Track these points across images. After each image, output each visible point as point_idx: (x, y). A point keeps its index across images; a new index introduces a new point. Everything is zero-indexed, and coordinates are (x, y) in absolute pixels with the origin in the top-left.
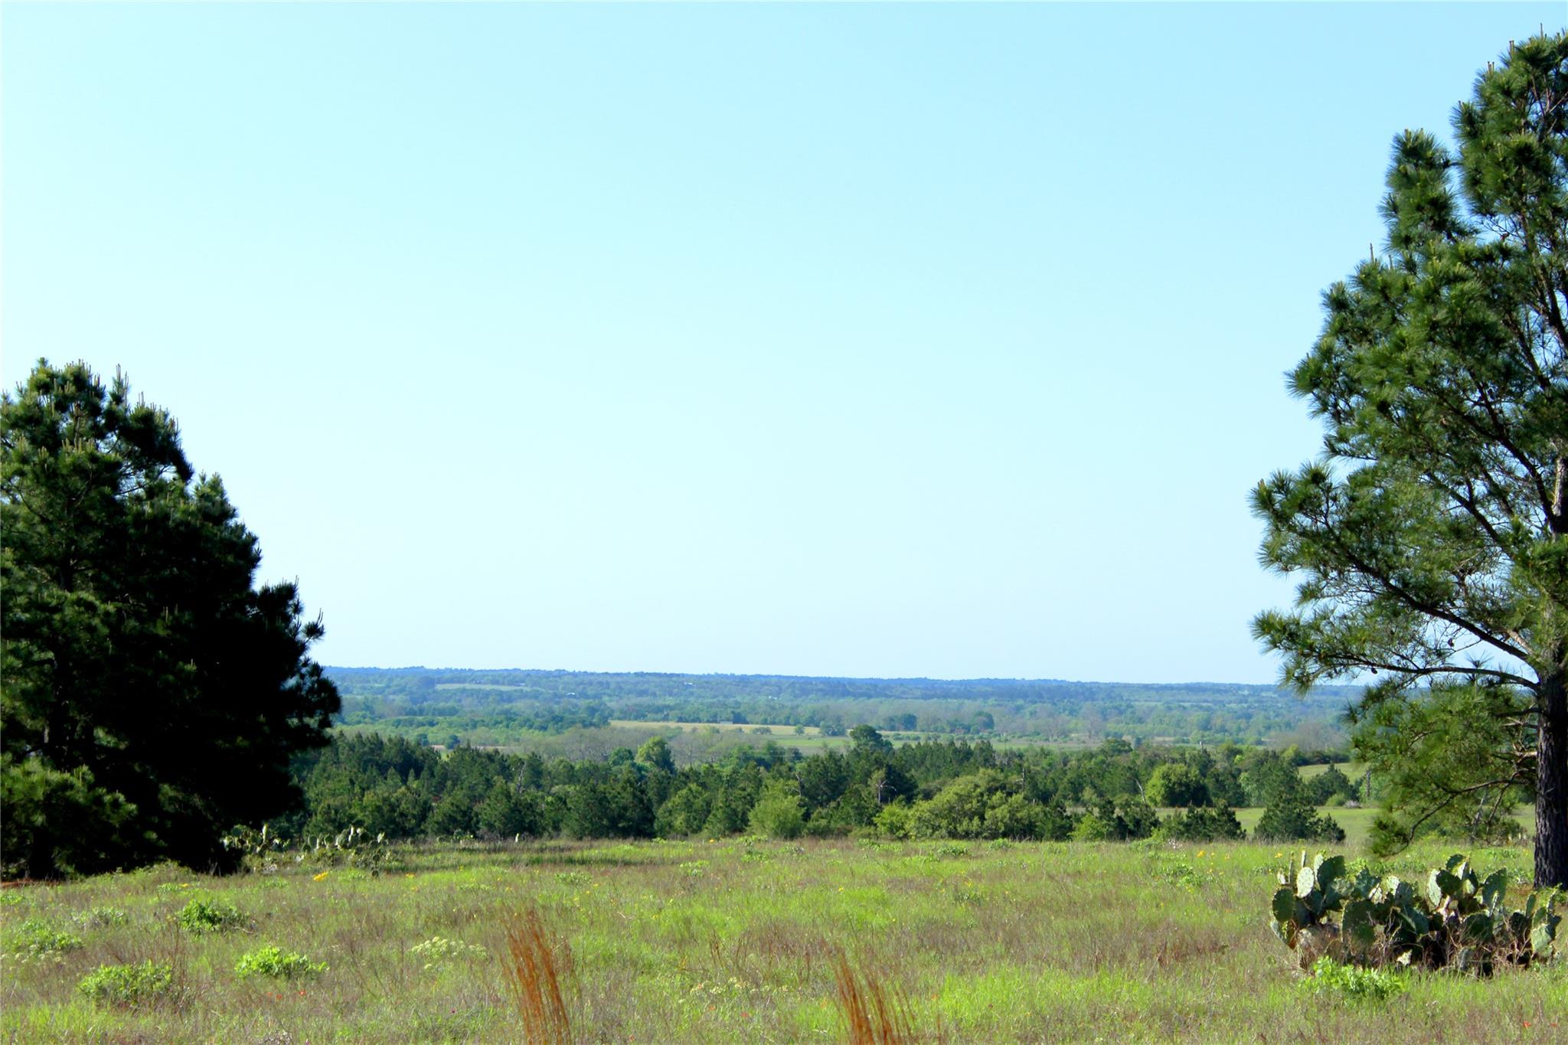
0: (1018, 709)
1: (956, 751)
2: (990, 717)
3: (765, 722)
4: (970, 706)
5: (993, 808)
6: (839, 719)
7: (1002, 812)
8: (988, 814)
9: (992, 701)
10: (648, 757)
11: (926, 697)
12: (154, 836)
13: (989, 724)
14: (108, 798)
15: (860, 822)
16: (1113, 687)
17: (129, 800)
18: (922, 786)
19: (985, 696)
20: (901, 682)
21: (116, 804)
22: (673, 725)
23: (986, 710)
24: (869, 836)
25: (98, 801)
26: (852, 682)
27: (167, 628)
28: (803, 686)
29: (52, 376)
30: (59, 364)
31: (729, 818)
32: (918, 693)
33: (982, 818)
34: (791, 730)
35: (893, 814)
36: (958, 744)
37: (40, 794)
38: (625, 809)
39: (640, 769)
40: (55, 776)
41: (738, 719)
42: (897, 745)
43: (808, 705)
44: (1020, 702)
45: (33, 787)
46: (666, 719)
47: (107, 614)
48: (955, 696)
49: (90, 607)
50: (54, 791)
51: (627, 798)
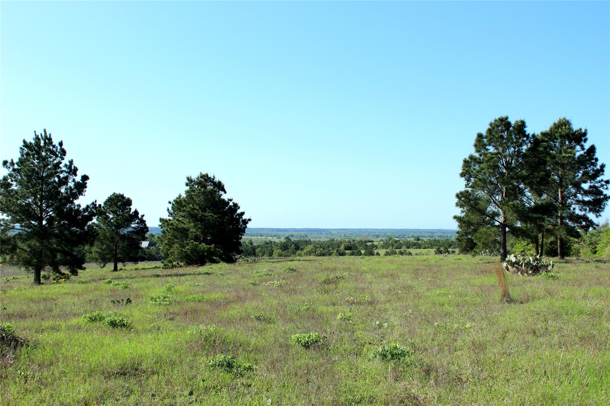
0: (311, 233)
1: (305, 241)
2: (307, 235)
3: (266, 236)
4: (303, 233)
5: (317, 251)
6: (279, 236)
7: (319, 252)
8: (317, 252)
9: (306, 232)
10: (248, 243)
11: (295, 231)
12: (224, 257)
13: (307, 236)
14: (218, 250)
15: (293, 254)
16: (328, 229)
17: (221, 250)
18: (301, 247)
19: (305, 231)
20: (290, 229)
21: (219, 251)
22: (250, 237)
23: (306, 233)
24: (294, 256)
25: (216, 250)
26: (281, 229)
27: (226, 220)
28: (272, 230)
29: (203, 175)
30: (204, 173)
31: (269, 253)
32: (293, 231)
33: (315, 253)
34: (271, 238)
35: (299, 252)
36: (305, 240)
37: (206, 249)
38: (251, 252)
39: (247, 245)
40: (208, 246)
41: (261, 236)
42: (293, 240)
43: (274, 233)
44: (311, 232)
45: (205, 248)
46: (248, 236)
47: (215, 217)
48: (300, 231)
49: (213, 216)
50: (209, 249)
51: (251, 250)
